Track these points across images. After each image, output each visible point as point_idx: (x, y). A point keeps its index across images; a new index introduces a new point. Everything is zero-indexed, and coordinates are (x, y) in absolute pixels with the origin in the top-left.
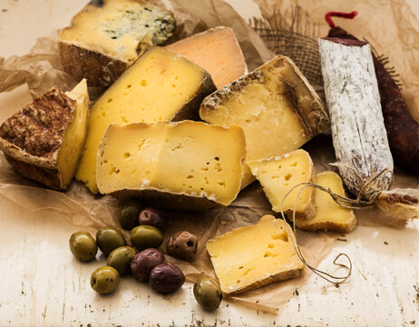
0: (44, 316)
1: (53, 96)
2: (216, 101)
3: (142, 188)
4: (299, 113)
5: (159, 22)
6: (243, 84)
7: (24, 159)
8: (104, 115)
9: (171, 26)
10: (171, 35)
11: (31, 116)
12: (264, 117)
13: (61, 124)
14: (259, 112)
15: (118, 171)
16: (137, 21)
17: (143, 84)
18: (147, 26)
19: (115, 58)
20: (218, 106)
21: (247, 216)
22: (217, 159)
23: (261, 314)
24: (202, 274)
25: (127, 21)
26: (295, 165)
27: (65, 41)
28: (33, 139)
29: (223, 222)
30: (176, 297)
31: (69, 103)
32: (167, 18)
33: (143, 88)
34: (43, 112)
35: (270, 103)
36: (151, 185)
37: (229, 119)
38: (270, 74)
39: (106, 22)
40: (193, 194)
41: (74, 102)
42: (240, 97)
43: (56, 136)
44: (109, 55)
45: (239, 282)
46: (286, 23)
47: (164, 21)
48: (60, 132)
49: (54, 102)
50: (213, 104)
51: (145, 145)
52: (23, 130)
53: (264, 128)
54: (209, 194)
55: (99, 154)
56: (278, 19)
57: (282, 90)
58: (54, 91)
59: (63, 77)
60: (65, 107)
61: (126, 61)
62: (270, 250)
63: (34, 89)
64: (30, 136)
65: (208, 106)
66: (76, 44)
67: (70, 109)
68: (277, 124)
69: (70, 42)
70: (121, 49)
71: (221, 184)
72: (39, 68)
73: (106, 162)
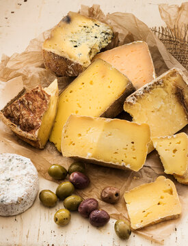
0: (27, 237)
1: (37, 92)
2: (134, 99)
3: (87, 158)
4: (184, 105)
5: (103, 34)
6: (151, 89)
7: (18, 133)
8: (67, 101)
9: (111, 36)
10: (110, 41)
11: (23, 104)
12: (163, 109)
13: (40, 112)
14: (160, 106)
15: (74, 144)
16: (90, 34)
17: (91, 83)
18: (96, 37)
19: (75, 61)
20: (135, 103)
21: (149, 173)
22: (133, 143)
23: (153, 243)
24: (121, 215)
25: (84, 33)
26: (179, 143)
27: (46, 49)
28: (24, 121)
29: (135, 178)
30: (104, 228)
31: (46, 97)
32: (109, 31)
33: (91, 86)
34: (30, 102)
35: (167, 99)
36: (92, 157)
37: (142, 111)
38: (167, 82)
39: (71, 35)
40: (117, 164)
41: (49, 96)
42: (149, 97)
43: (38, 120)
44: (72, 60)
45: (142, 221)
46: (181, 34)
47: (107, 34)
48: (40, 117)
49: (37, 96)
50: (132, 101)
51: (91, 131)
52: (19, 114)
53: (163, 116)
54: (127, 164)
55: (63, 131)
56: (177, 31)
57: (174, 92)
58: (38, 88)
59: (44, 73)
60: (44, 99)
61: (82, 64)
62: (161, 200)
63: (26, 84)
64: (23, 118)
65: (129, 103)
66: (52, 51)
67: (46, 102)
68: (170, 113)
69: (49, 50)
70: (79, 55)
71: (134, 158)
72: (29, 71)
73: (67, 137)
